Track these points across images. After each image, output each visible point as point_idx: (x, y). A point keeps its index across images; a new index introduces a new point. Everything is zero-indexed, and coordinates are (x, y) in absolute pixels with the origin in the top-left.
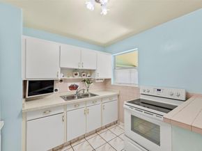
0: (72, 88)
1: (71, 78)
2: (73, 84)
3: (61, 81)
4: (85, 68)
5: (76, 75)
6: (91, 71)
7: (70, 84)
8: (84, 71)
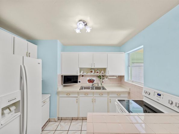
0: (91, 81)
1: (89, 74)
2: (91, 78)
3: (83, 76)
4: (96, 67)
5: (92, 72)
6: (105, 69)
7: (88, 78)
8: (98, 69)
